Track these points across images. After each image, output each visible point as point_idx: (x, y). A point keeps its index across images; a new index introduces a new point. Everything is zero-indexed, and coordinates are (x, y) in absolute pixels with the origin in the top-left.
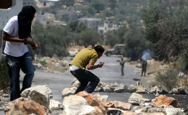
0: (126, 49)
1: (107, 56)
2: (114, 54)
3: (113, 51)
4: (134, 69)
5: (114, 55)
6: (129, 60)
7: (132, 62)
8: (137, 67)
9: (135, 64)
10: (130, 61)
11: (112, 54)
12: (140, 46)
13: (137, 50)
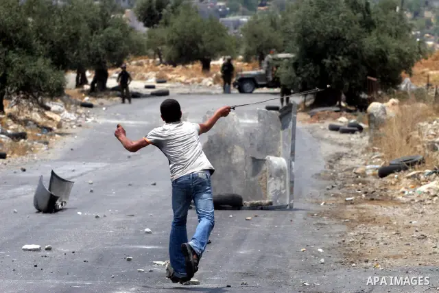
0: (296, 65)
1: (242, 91)
2: (262, 86)
3: (261, 76)
4: (321, 139)
5: (265, 90)
6: (308, 103)
7: (318, 110)
8: (334, 129)
9: (327, 117)
10: (313, 106)
11: (257, 86)
12: (345, 55)
13: (334, 68)
